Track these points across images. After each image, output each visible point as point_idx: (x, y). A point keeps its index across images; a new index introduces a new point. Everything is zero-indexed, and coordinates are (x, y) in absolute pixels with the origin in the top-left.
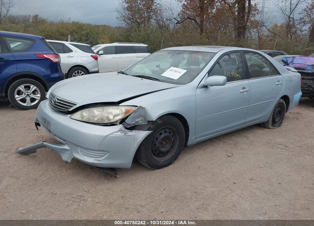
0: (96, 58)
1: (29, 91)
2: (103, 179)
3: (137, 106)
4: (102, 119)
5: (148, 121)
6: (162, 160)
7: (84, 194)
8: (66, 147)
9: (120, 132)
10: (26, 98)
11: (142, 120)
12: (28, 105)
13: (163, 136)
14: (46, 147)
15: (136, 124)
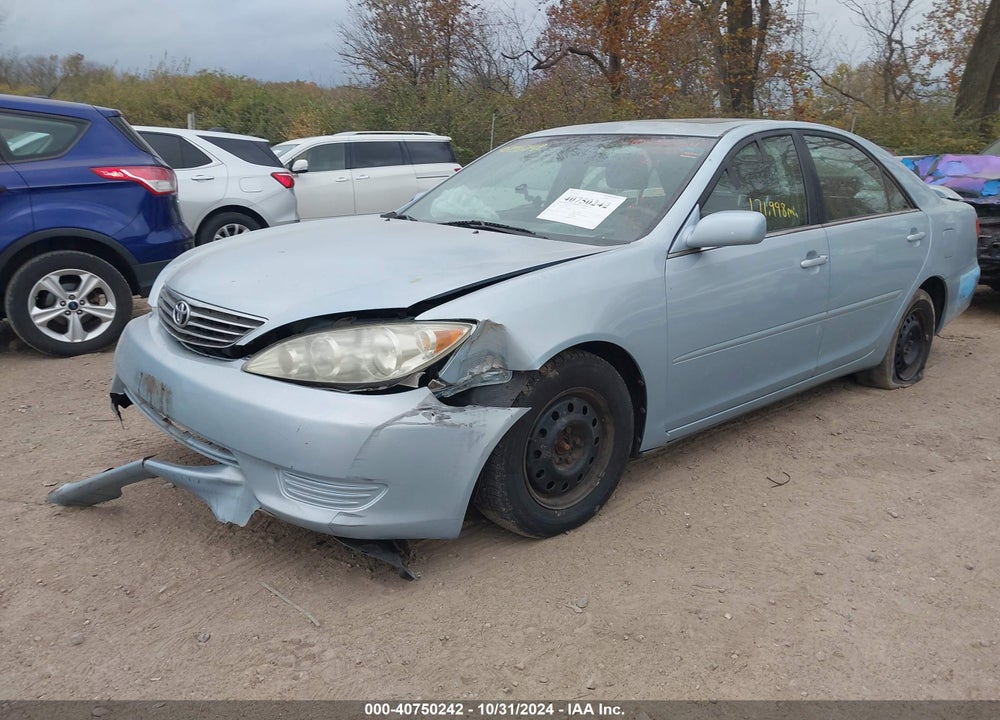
0: (289, 184)
1: (75, 293)
2: (367, 581)
3: (474, 322)
4: (356, 371)
5: (515, 373)
6: (563, 505)
7: (307, 637)
8: (228, 474)
9: (424, 414)
10: (68, 317)
11: (493, 369)
12: (76, 341)
13: (563, 421)
14: (154, 477)
15: (474, 386)
